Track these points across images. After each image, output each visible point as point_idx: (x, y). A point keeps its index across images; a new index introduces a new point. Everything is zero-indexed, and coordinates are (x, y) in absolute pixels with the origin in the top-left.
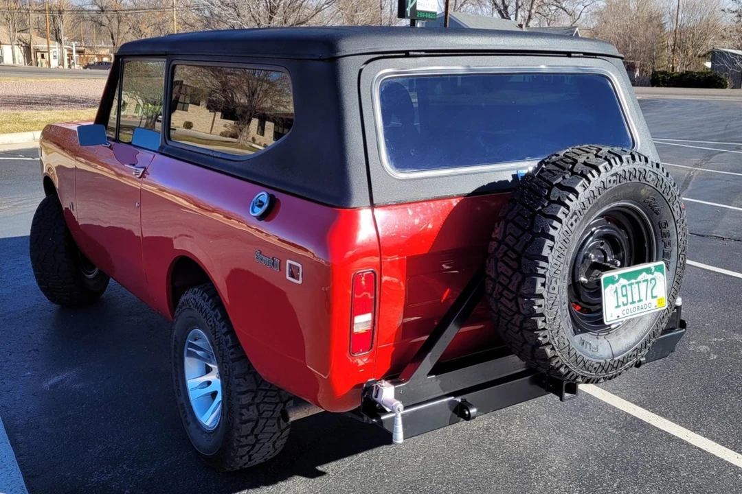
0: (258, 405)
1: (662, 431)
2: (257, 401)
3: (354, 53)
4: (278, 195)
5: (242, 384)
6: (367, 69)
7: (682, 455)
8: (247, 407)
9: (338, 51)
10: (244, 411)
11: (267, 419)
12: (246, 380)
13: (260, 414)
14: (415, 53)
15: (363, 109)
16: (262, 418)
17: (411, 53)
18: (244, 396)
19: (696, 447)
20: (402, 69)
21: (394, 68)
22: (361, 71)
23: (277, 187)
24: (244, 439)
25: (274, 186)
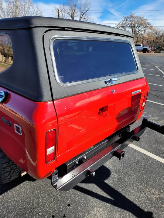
0: (10, 166)
1: (133, 148)
2: (9, 165)
3: (40, 26)
4: (9, 92)
5: (3, 160)
6: (47, 35)
7: (140, 157)
8: (6, 168)
9: (32, 24)
10: (4, 169)
11: (14, 169)
12: (4, 159)
13: (11, 169)
14: (68, 29)
15: (46, 54)
16: (12, 170)
17: (66, 29)
18: (4, 164)
19: (143, 154)
20: (62, 36)
21: (58, 35)
22: (43, 36)
23: (9, 88)
24: (6, 178)
25: (7, 88)
